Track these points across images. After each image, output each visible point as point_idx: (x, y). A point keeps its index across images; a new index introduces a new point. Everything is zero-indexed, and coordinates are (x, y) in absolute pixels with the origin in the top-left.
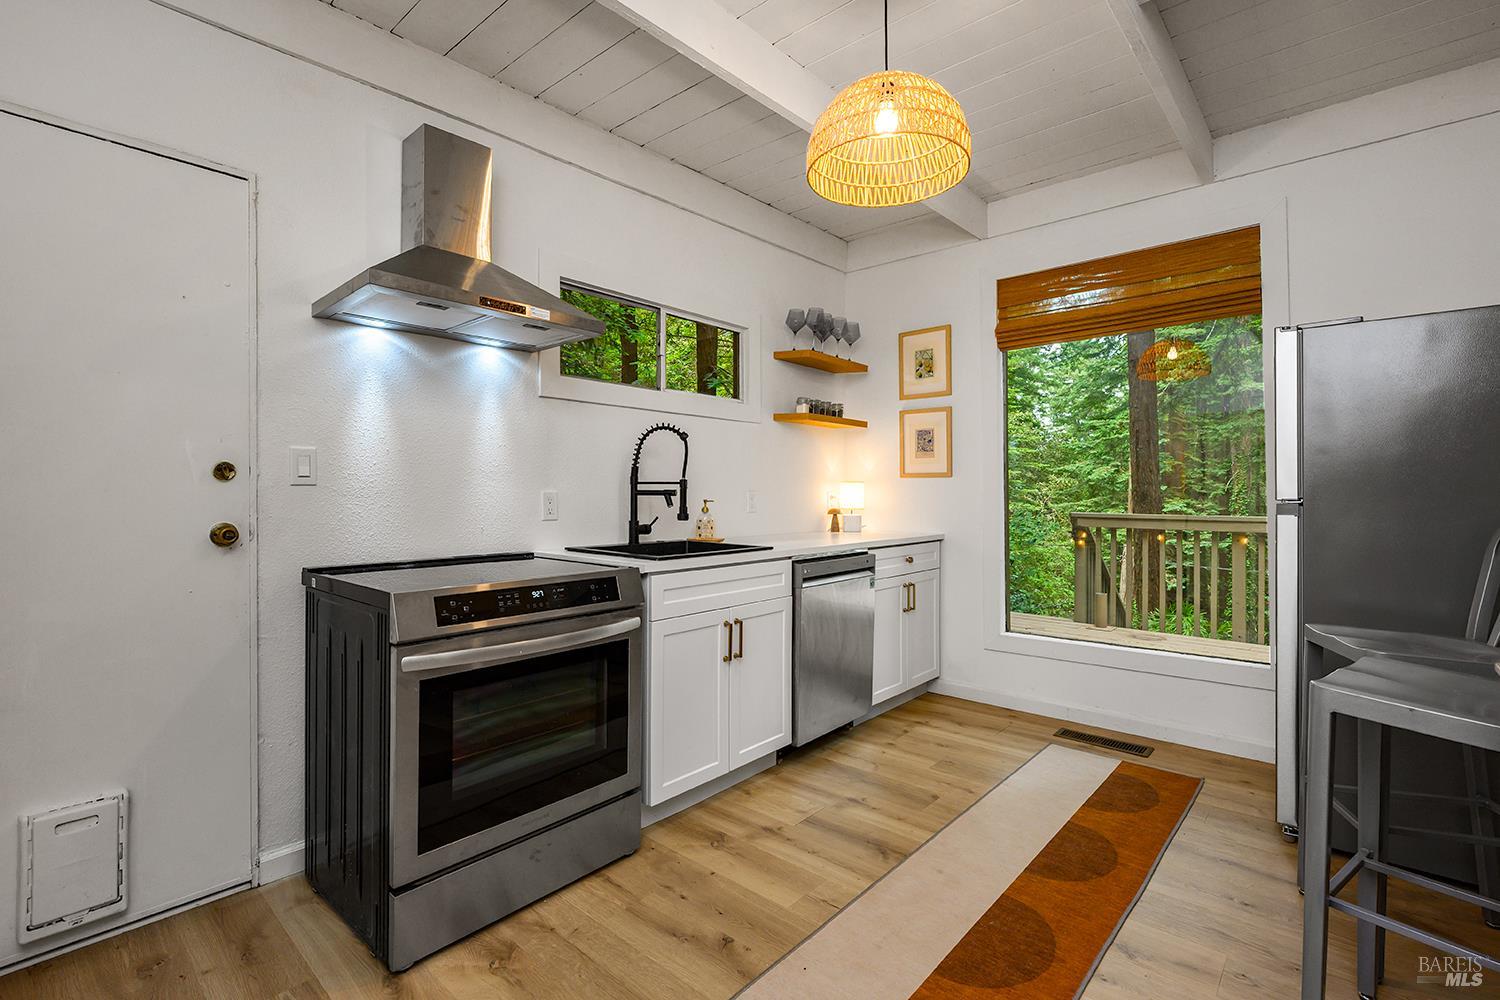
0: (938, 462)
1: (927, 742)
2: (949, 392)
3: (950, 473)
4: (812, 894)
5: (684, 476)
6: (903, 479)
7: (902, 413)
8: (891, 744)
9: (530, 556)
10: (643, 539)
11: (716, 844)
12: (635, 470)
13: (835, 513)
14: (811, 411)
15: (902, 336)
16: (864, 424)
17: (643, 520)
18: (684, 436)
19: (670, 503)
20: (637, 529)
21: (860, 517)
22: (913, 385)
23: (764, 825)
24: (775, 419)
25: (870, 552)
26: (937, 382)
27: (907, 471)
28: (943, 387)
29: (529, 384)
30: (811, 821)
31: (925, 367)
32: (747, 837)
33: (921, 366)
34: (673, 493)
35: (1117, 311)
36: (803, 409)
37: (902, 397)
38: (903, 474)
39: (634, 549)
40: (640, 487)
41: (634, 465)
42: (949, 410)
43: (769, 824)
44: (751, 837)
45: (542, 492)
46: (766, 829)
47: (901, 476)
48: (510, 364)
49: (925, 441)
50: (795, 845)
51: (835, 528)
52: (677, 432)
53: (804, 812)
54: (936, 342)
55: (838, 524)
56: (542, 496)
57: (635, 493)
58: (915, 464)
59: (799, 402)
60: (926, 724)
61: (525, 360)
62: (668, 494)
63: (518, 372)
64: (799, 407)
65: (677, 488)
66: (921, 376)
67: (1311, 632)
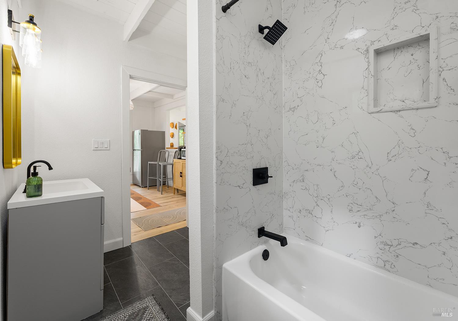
67: (149, 162)
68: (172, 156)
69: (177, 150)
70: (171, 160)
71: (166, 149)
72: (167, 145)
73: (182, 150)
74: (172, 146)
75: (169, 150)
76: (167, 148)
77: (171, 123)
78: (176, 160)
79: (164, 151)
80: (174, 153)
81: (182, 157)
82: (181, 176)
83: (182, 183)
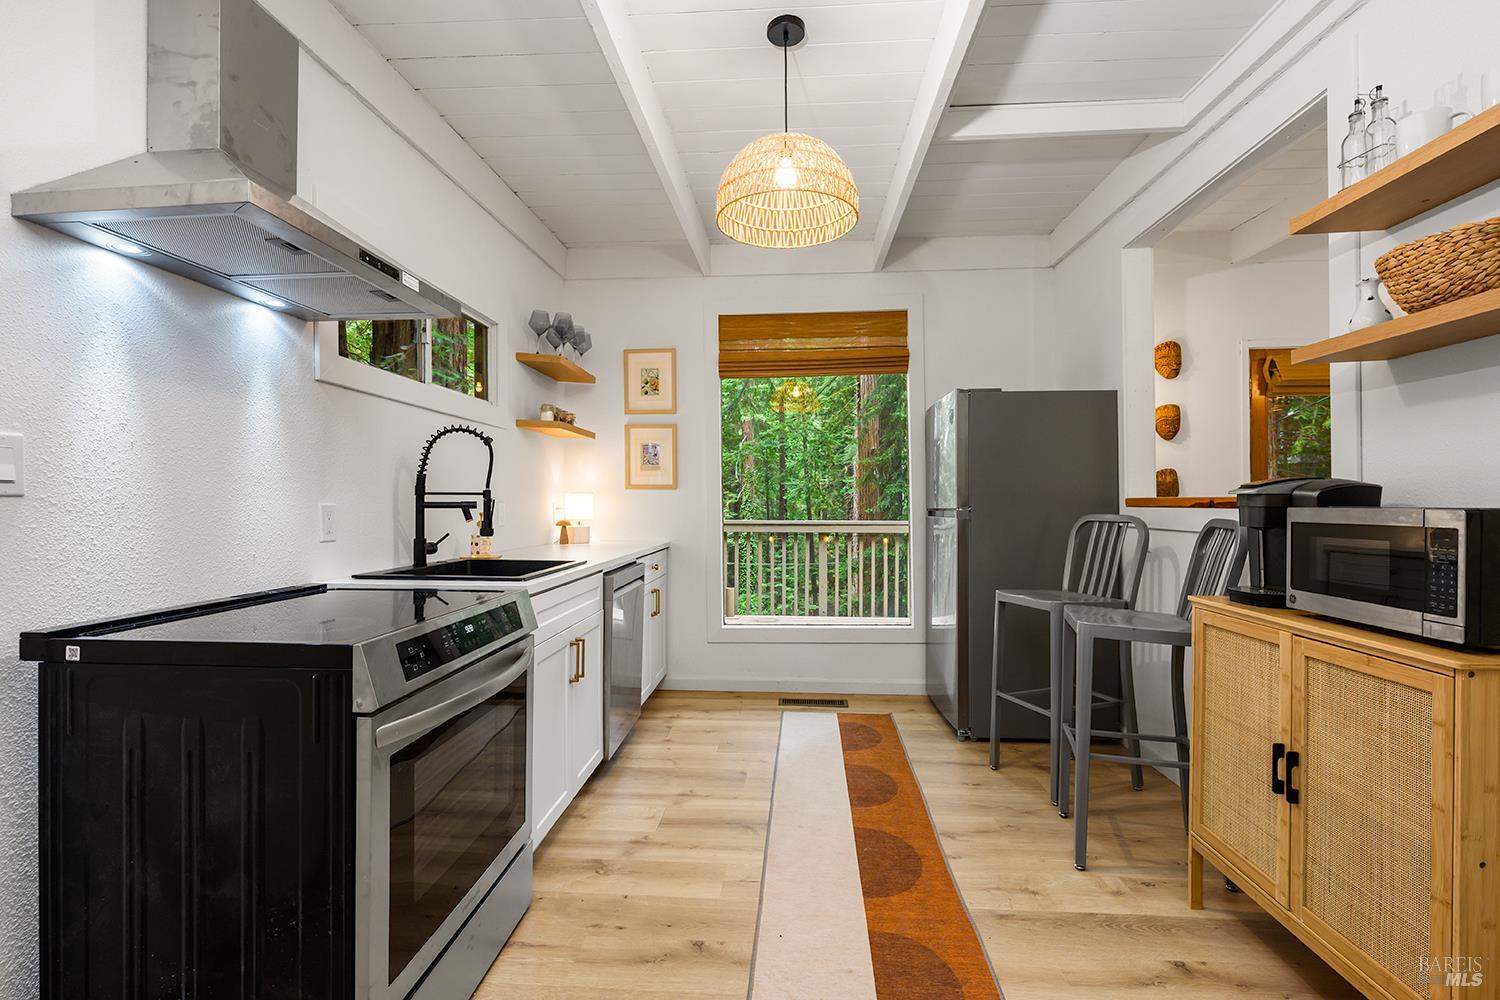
0: (664, 476)
1: (696, 732)
2: (674, 411)
3: (675, 486)
4: (727, 880)
5: (488, 486)
6: (628, 491)
7: (628, 427)
8: (668, 741)
9: (321, 589)
10: (431, 559)
11: (602, 872)
12: (421, 479)
13: (564, 525)
14: (555, 418)
15: (627, 352)
16: (592, 435)
17: (430, 537)
18: (487, 441)
19: (468, 517)
20: (422, 548)
21: (589, 528)
22: (639, 401)
23: (629, 839)
24: (517, 425)
25: (638, 561)
26: (663, 400)
27: (632, 482)
28: (669, 405)
29: (305, 362)
30: (665, 823)
31: (651, 386)
32: (624, 854)
33: (647, 383)
34: (474, 505)
35: (815, 358)
36: (549, 416)
37: (628, 411)
38: (629, 485)
39: (420, 569)
40: (427, 499)
41: (420, 472)
42: (674, 427)
43: (633, 838)
44: (627, 853)
45: (320, 505)
46: (636, 842)
47: (626, 488)
48: (284, 333)
49: (650, 456)
50: (673, 847)
51: (564, 540)
52: (480, 436)
53: (653, 817)
54: (661, 363)
55: (567, 535)
56: (320, 512)
57: (421, 506)
58: (640, 476)
59: (543, 409)
60: (678, 717)
61: (300, 329)
62: (466, 508)
63: (292, 345)
64: (543, 414)
65: (480, 501)
66: (646, 393)
67: (1001, 595)
68: (1167, 563)
69: (1233, 515)
70: (1161, 594)
71: (1124, 510)
72: (1136, 480)
73: (1295, 515)
74: (1168, 488)
75: (1146, 514)
76: (1131, 503)
77: (1158, 349)
78: (1212, 607)
79: (1111, 523)
80: (1193, 539)
81: (1290, 591)
82: (1286, 789)
83: (1298, 868)
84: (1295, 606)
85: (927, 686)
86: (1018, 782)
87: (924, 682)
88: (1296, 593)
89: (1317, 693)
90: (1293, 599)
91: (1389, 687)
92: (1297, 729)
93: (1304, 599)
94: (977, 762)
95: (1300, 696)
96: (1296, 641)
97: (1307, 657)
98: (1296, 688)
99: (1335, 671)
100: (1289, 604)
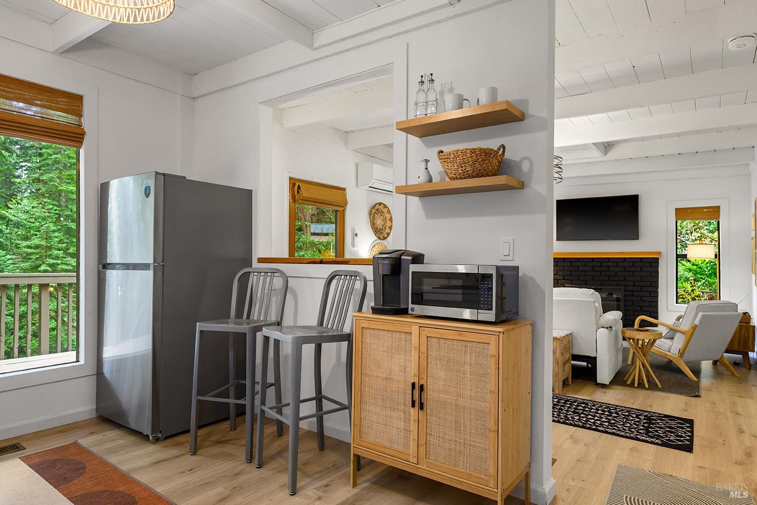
67: (199, 326)
71: (258, 265)
76: (261, 260)
78: (368, 318)
81: (411, 306)
82: (419, 403)
83: (422, 441)
84: (413, 313)
85: (97, 410)
86: (216, 457)
87: (94, 407)
88: (414, 306)
89: (433, 353)
90: (413, 310)
91: (469, 344)
92: (423, 372)
93: (419, 309)
94: (177, 454)
95: (423, 356)
96: (422, 330)
97: (427, 337)
98: (422, 353)
99: (442, 341)
100: (410, 312)
